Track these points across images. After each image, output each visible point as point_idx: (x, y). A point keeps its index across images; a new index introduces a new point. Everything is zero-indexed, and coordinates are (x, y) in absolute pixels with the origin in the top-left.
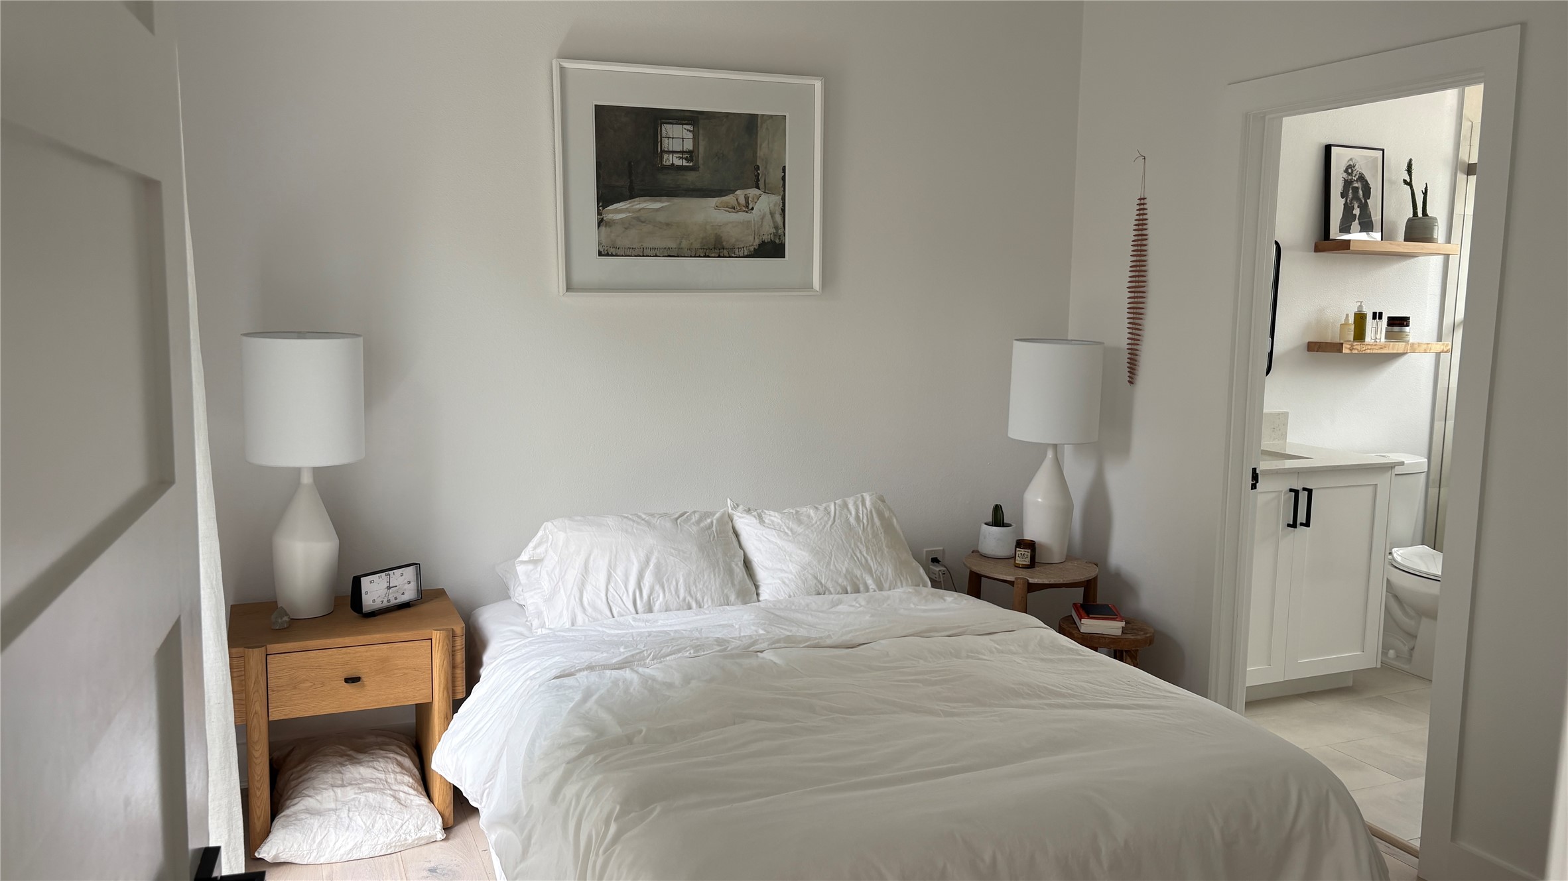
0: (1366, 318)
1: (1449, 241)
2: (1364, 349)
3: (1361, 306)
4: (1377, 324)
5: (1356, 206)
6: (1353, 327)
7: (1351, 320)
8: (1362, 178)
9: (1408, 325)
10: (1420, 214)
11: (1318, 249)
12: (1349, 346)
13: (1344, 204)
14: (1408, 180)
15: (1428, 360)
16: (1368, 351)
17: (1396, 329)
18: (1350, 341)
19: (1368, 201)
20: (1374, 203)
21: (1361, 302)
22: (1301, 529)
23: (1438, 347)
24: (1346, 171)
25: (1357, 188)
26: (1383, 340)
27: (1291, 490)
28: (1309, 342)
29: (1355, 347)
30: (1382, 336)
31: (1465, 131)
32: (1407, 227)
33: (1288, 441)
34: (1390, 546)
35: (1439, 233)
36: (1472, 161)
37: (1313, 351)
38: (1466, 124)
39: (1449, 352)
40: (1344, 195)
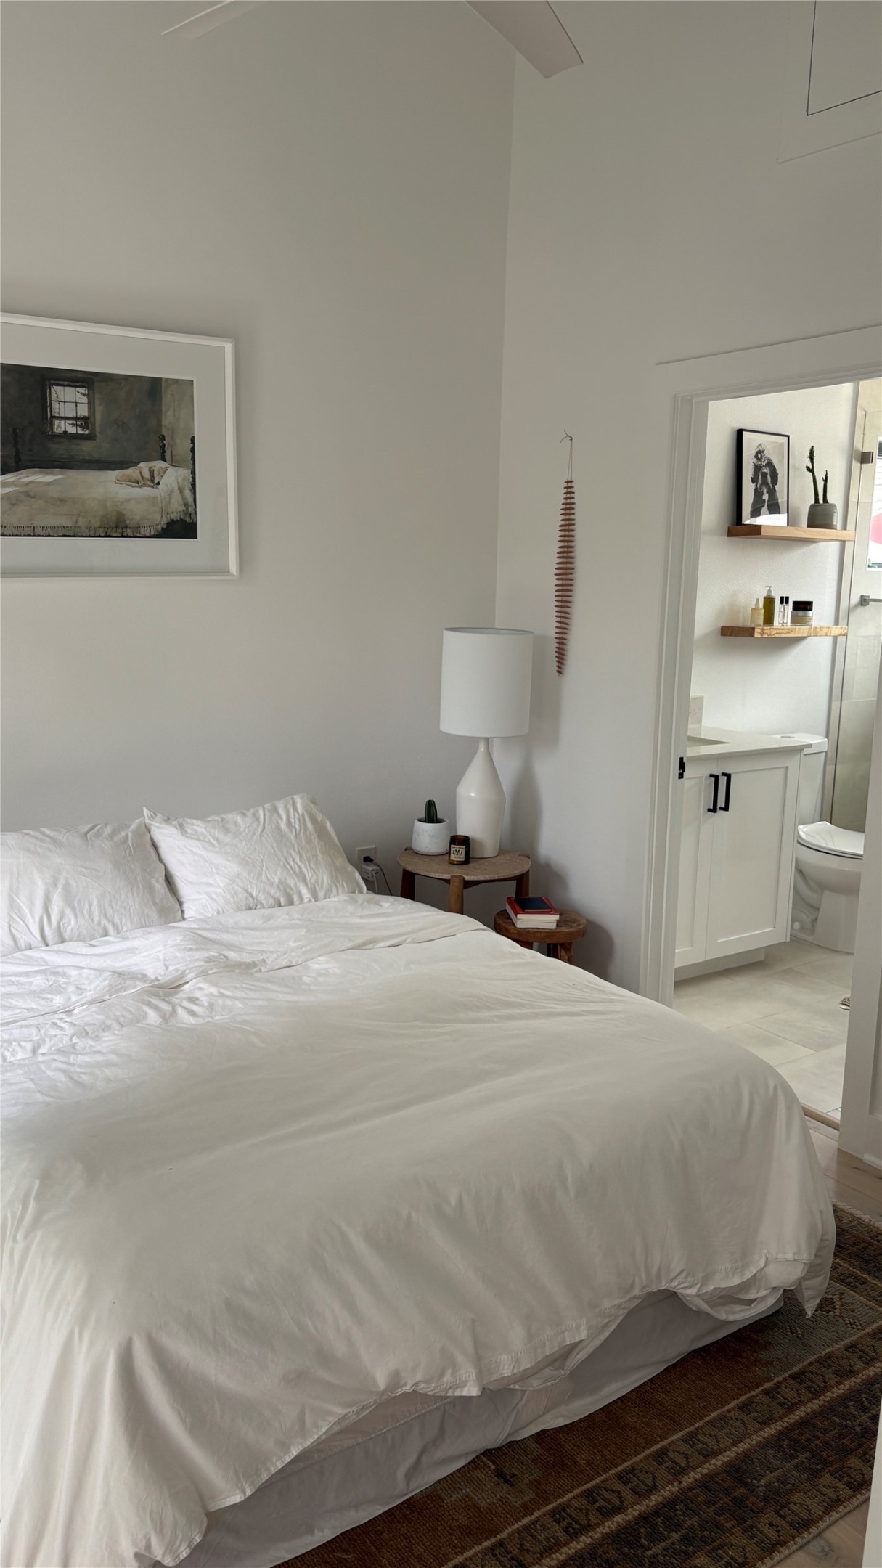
0: (774, 603)
1: (845, 527)
2: (773, 633)
3: (770, 591)
4: (784, 609)
5: (765, 491)
6: (762, 611)
7: (761, 604)
8: (770, 464)
9: (811, 610)
10: (821, 501)
11: (731, 533)
12: (759, 631)
13: (754, 489)
14: (811, 467)
15: (826, 643)
16: (777, 636)
17: (801, 613)
18: (760, 626)
19: (775, 486)
20: (781, 488)
21: (770, 587)
22: (720, 813)
23: (836, 630)
24: (756, 456)
25: (766, 473)
26: (789, 624)
27: (712, 776)
28: (721, 627)
29: (765, 631)
30: (788, 619)
31: (859, 421)
32: (810, 513)
33: (703, 724)
34: (797, 824)
35: (837, 520)
36: (865, 450)
37: (727, 635)
38: (860, 413)
39: (846, 635)
40: (754, 480)
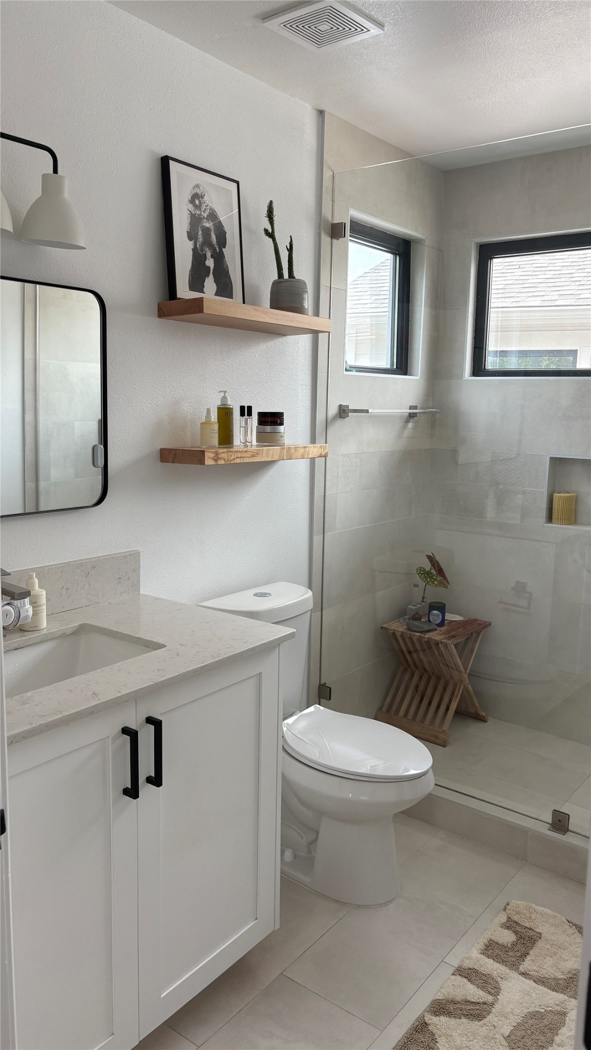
0: (232, 414)
1: (317, 313)
2: (233, 457)
3: (224, 398)
4: (246, 423)
5: (209, 254)
6: (216, 427)
7: (214, 417)
8: (213, 216)
9: (282, 424)
10: (286, 276)
11: (162, 313)
12: (212, 455)
13: (193, 250)
14: (270, 230)
15: (301, 467)
16: (238, 461)
17: (268, 428)
18: (214, 447)
19: (224, 249)
20: (231, 253)
21: (225, 392)
22: (146, 790)
23: (314, 450)
24: (192, 201)
25: (208, 229)
26: (254, 442)
27: (126, 731)
28: (161, 449)
29: (220, 456)
30: (253, 438)
31: (327, 183)
32: (273, 293)
33: (142, 591)
34: (281, 717)
35: (308, 303)
36: (336, 221)
37: (168, 462)
38: (327, 174)
39: (325, 456)
40: (191, 236)
